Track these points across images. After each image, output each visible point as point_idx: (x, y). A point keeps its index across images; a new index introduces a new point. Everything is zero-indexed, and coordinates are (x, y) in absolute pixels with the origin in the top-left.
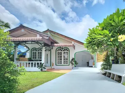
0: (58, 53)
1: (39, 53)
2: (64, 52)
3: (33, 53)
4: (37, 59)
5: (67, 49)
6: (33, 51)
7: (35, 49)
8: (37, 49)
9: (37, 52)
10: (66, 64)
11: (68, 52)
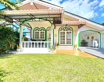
0: (61, 32)
1: (41, 32)
2: (67, 31)
3: (36, 32)
4: (40, 39)
5: (70, 29)
6: (35, 30)
7: (38, 29)
8: (40, 29)
9: (40, 32)
10: (69, 45)
11: (72, 31)
